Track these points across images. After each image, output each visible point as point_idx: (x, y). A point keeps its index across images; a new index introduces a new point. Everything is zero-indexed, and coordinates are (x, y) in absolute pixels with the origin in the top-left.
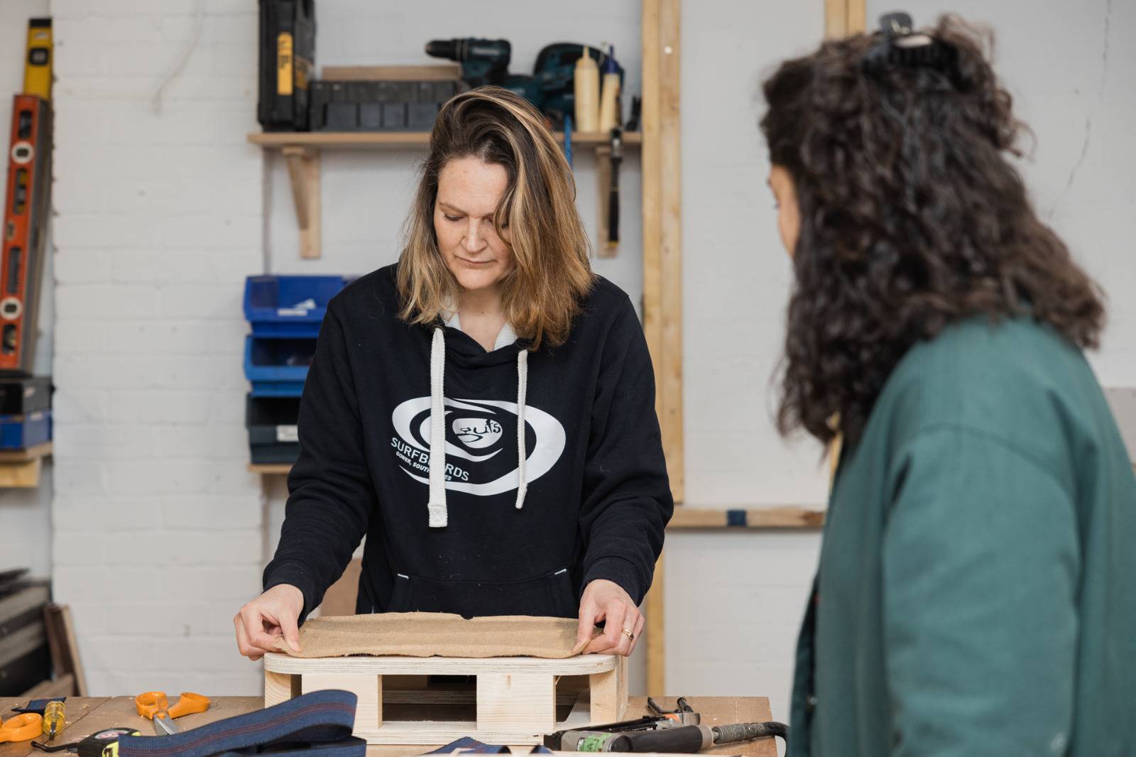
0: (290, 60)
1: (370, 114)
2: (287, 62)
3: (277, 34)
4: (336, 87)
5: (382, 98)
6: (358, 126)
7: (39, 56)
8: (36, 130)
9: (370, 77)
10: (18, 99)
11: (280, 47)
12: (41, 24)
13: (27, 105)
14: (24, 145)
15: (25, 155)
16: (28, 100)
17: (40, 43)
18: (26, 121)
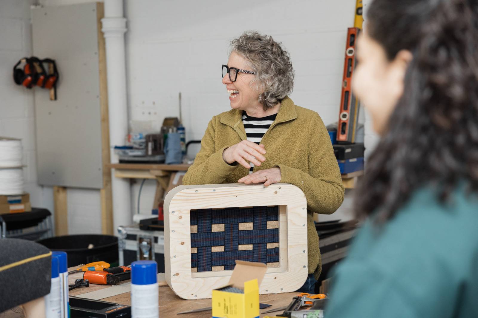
7: (360, 12)
10: (349, 29)
13: (353, 32)
14: (351, 48)
15: (352, 53)
16: (354, 30)
17: (359, 6)
18: (352, 38)
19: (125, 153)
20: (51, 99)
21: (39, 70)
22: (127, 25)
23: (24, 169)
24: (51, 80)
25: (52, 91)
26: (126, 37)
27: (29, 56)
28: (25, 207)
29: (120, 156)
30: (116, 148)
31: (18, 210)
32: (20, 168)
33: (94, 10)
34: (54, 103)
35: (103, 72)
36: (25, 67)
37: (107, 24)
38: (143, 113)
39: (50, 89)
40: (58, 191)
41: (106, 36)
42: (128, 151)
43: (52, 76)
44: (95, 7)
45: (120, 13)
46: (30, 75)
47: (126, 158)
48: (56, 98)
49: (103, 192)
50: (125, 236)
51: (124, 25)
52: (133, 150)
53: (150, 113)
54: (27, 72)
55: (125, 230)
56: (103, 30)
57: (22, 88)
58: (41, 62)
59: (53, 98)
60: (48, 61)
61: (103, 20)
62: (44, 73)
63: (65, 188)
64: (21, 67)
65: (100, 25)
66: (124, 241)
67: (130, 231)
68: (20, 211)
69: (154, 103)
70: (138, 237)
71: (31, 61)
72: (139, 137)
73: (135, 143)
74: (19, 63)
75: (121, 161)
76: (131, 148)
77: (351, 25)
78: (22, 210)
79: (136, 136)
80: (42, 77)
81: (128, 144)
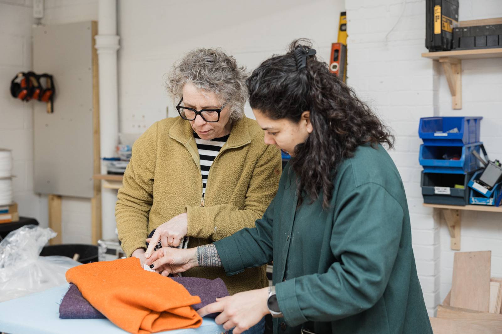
0: (440, 17)
1: (481, 41)
2: (439, 19)
3: (434, 6)
4: (465, 30)
5: (487, 33)
6: (475, 46)
7: (343, 28)
8: (340, 58)
9: (482, 24)
10: (333, 45)
11: (435, 12)
12: (343, 14)
13: (337, 47)
14: (335, 64)
15: (336, 68)
16: (338, 45)
17: (343, 22)
18: (336, 54)
19: (112, 164)
20: (48, 112)
21: (35, 84)
22: (120, 42)
23: (14, 179)
24: (48, 94)
25: (49, 105)
26: (118, 53)
27: (26, 71)
28: (12, 217)
29: (108, 167)
30: (105, 159)
31: (5, 220)
32: (10, 178)
33: (89, 28)
34: (51, 115)
35: (96, 86)
36: (22, 81)
37: (101, 41)
38: (134, 126)
39: (47, 102)
40: (53, 199)
41: (99, 52)
42: (115, 163)
43: (48, 89)
44: (90, 25)
45: (114, 31)
46: (26, 89)
47: (114, 170)
48: (52, 111)
49: (94, 201)
50: (105, 251)
51: (117, 42)
52: (120, 162)
53: (139, 126)
54: (23, 85)
55: (105, 244)
56: (97, 46)
57: (18, 100)
58: (38, 77)
59: (50, 110)
60: (45, 76)
61: (97, 37)
62: (40, 87)
63: (60, 197)
64: (18, 81)
65: (94, 41)
66: (104, 255)
67: (111, 245)
68: (6, 222)
69: (144, 117)
70: (117, 253)
71: (28, 76)
72: (126, 149)
73: (123, 155)
74: (17, 77)
75: (109, 173)
76: (118, 159)
77: (335, 41)
78: (9, 220)
79: (124, 148)
80: (38, 91)
81: (116, 156)
